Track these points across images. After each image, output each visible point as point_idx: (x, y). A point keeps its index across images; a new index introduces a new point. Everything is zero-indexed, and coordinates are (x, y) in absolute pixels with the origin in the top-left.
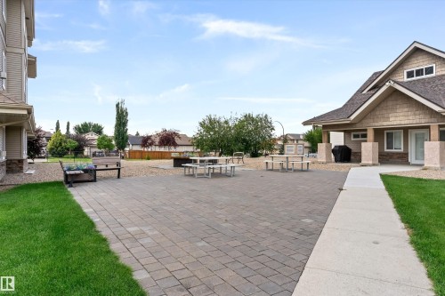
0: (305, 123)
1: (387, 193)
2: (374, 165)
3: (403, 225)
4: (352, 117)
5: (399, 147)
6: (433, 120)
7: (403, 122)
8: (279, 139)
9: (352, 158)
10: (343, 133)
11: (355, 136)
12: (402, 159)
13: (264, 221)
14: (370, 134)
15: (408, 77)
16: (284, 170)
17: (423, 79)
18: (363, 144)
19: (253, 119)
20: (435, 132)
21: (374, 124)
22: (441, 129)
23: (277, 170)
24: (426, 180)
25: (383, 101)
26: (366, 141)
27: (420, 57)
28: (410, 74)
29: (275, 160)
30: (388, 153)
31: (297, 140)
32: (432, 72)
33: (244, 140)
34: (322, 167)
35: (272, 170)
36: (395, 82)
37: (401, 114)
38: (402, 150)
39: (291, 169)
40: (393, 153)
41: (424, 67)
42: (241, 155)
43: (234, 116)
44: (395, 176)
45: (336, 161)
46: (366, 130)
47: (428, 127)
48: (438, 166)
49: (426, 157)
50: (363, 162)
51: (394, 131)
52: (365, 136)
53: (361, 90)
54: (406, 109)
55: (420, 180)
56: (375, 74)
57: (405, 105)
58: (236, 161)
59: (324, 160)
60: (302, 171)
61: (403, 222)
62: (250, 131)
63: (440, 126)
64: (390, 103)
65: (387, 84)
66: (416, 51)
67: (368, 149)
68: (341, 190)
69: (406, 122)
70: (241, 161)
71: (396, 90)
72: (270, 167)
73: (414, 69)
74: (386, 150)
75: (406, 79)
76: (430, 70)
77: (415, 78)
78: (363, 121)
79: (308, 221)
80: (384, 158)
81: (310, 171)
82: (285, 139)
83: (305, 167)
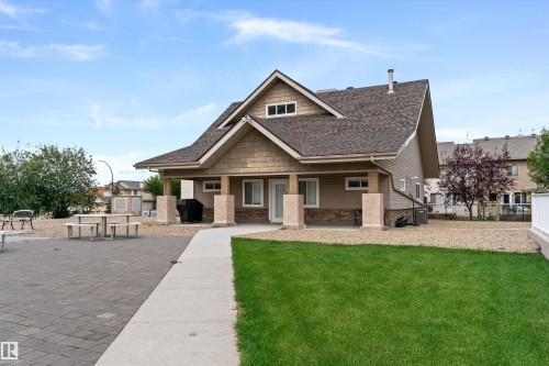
0: (139, 166)
1: (232, 262)
2: (229, 225)
3: (235, 304)
4: (202, 161)
5: (258, 202)
6: (293, 168)
7: (261, 170)
8: (107, 188)
9: (204, 216)
10: (192, 182)
11: (208, 187)
12: (261, 216)
13: (31, 326)
14: (225, 184)
15: (270, 114)
16: (99, 238)
17: (284, 118)
18: (216, 197)
19: (58, 156)
20: (293, 184)
21: (229, 171)
22: (301, 180)
23: (87, 239)
24: (280, 243)
25: (240, 141)
26: (219, 193)
27: (282, 91)
28: (272, 111)
29: (83, 222)
30: (246, 209)
31: (135, 191)
32: (293, 111)
33: (42, 190)
34: (160, 231)
35: (79, 238)
36: (252, 118)
37: (259, 159)
38: (261, 206)
39: (109, 236)
40: (253, 209)
41: (286, 103)
42: (28, 214)
43: (23, 149)
44: (248, 240)
45: (183, 221)
46: (219, 179)
47: (287, 177)
48: (297, 224)
49: (285, 213)
50: (216, 221)
51: (252, 181)
52: (218, 186)
53: (216, 124)
54: (264, 154)
55: (274, 242)
56: (234, 104)
57: (263, 149)
58: (18, 225)
59: (166, 221)
60: (128, 237)
61: (236, 300)
62: (52, 175)
63: (299, 176)
64: (247, 145)
65: (244, 119)
66: (278, 83)
67: (222, 204)
68: (174, 262)
69: (265, 170)
70: (27, 226)
71: (254, 129)
72: (75, 234)
73: (276, 104)
74: (244, 205)
75: (268, 116)
76: (291, 108)
77: (277, 116)
78: (217, 166)
79: (108, 316)
80: (242, 216)
81: (139, 237)
82: (116, 189)
83: (132, 232)
